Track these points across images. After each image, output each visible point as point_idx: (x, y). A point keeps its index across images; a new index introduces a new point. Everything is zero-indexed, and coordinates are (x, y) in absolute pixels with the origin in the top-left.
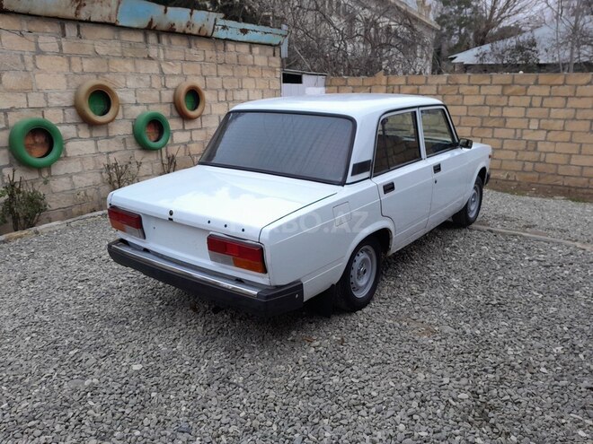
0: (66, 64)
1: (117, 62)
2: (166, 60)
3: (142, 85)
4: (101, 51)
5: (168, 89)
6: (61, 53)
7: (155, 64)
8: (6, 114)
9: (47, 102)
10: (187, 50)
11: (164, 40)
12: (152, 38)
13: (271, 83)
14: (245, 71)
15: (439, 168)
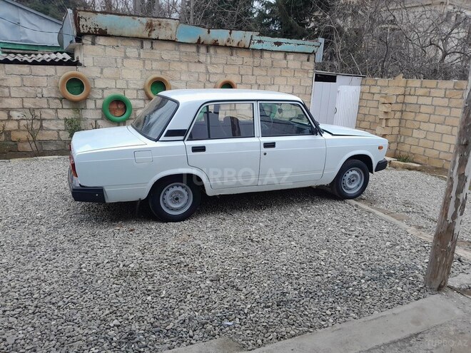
0: (142, 65)
1: (175, 64)
2: (211, 63)
3: (192, 79)
4: (165, 57)
5: (211, 82)
6: (139, 58)
7: (203, 66)
8: (103, 91)
9: (128, 85)
10: (229, 57)
11: (212, 50)
12: (203, 50)
13: (302, 81)
14: (277, 72)
15: (272, 145)
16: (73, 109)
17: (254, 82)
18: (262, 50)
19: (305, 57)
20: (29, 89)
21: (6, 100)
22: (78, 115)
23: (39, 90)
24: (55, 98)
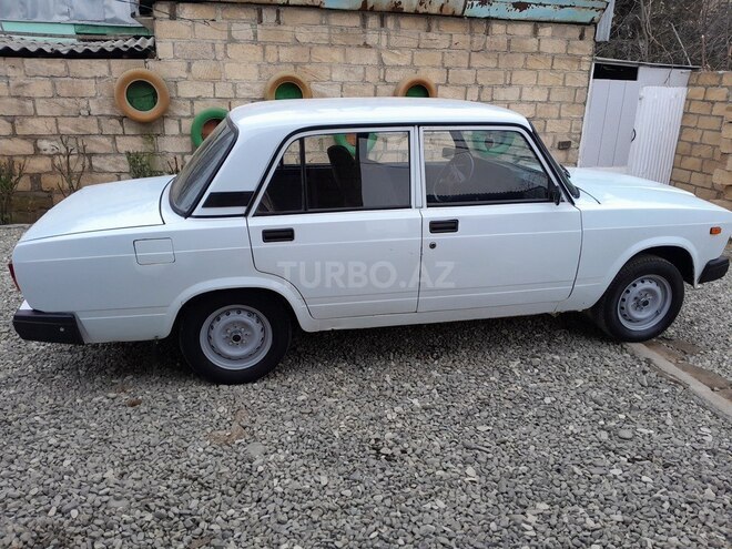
0: (260, 53)
1: (322, 50)
2: (389, 47)
3: (353, 78)
4: (303, 38)
5: (387, 84)
6: (255, 41)
7: (373, 53)
8: (192, 103)
9: (235, 93)
10: (423, 35)
11: (390, 23)
12: (373, 21)
13: (568, 78)
14: (519, 61)
15: (451, 226)
16: (142, 135)
17: (471, 81)
18: (489, 19)
19: (576, 32)
20: (66, 102)
21: (30, 121)
22: (150, 146)
23: (84, 103)
24: (111, 117)
